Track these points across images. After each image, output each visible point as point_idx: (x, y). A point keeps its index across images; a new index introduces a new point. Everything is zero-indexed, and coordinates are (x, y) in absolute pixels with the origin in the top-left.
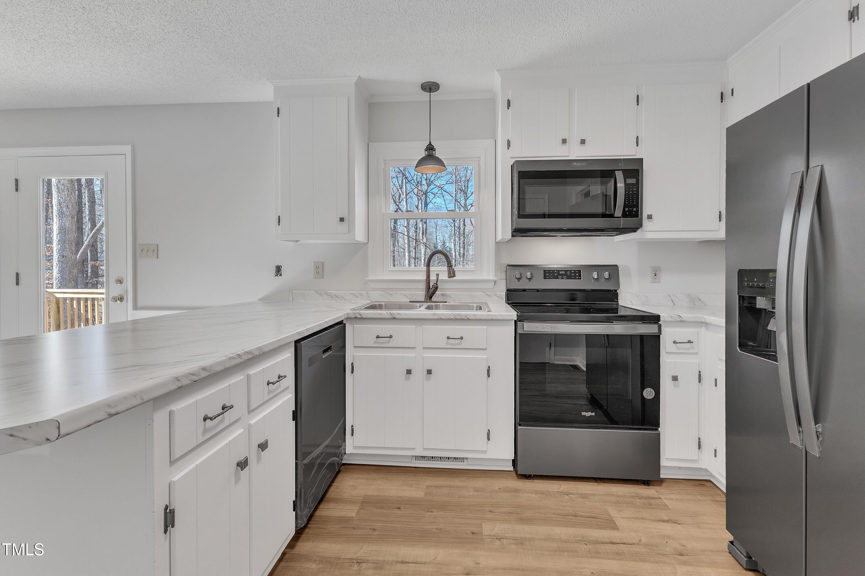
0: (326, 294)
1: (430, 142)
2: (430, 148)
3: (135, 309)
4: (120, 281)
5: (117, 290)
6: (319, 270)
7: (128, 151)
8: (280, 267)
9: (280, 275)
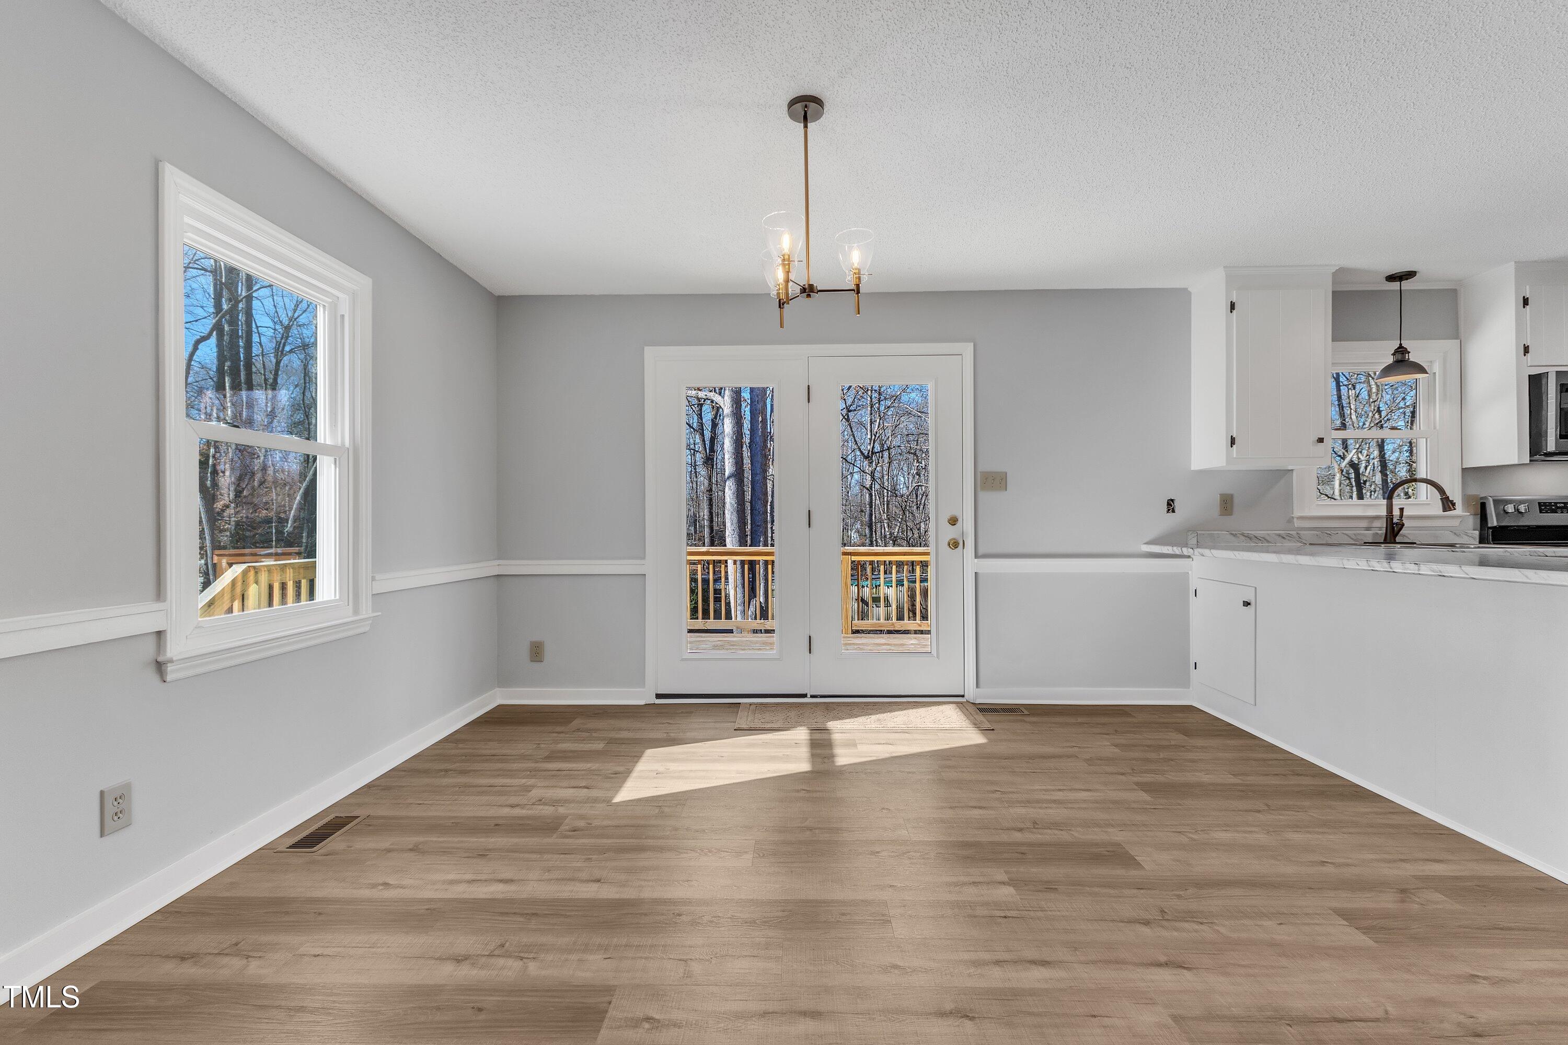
0: (1243, 535)
1: (1401, 344)
2: (1401, 351)
3: (976, 557)
4: (953, 521)
5: (950, 532)
6: (1227, 504)
7: (968, 349)
8: (1172, 500)
9: (1173, 511)
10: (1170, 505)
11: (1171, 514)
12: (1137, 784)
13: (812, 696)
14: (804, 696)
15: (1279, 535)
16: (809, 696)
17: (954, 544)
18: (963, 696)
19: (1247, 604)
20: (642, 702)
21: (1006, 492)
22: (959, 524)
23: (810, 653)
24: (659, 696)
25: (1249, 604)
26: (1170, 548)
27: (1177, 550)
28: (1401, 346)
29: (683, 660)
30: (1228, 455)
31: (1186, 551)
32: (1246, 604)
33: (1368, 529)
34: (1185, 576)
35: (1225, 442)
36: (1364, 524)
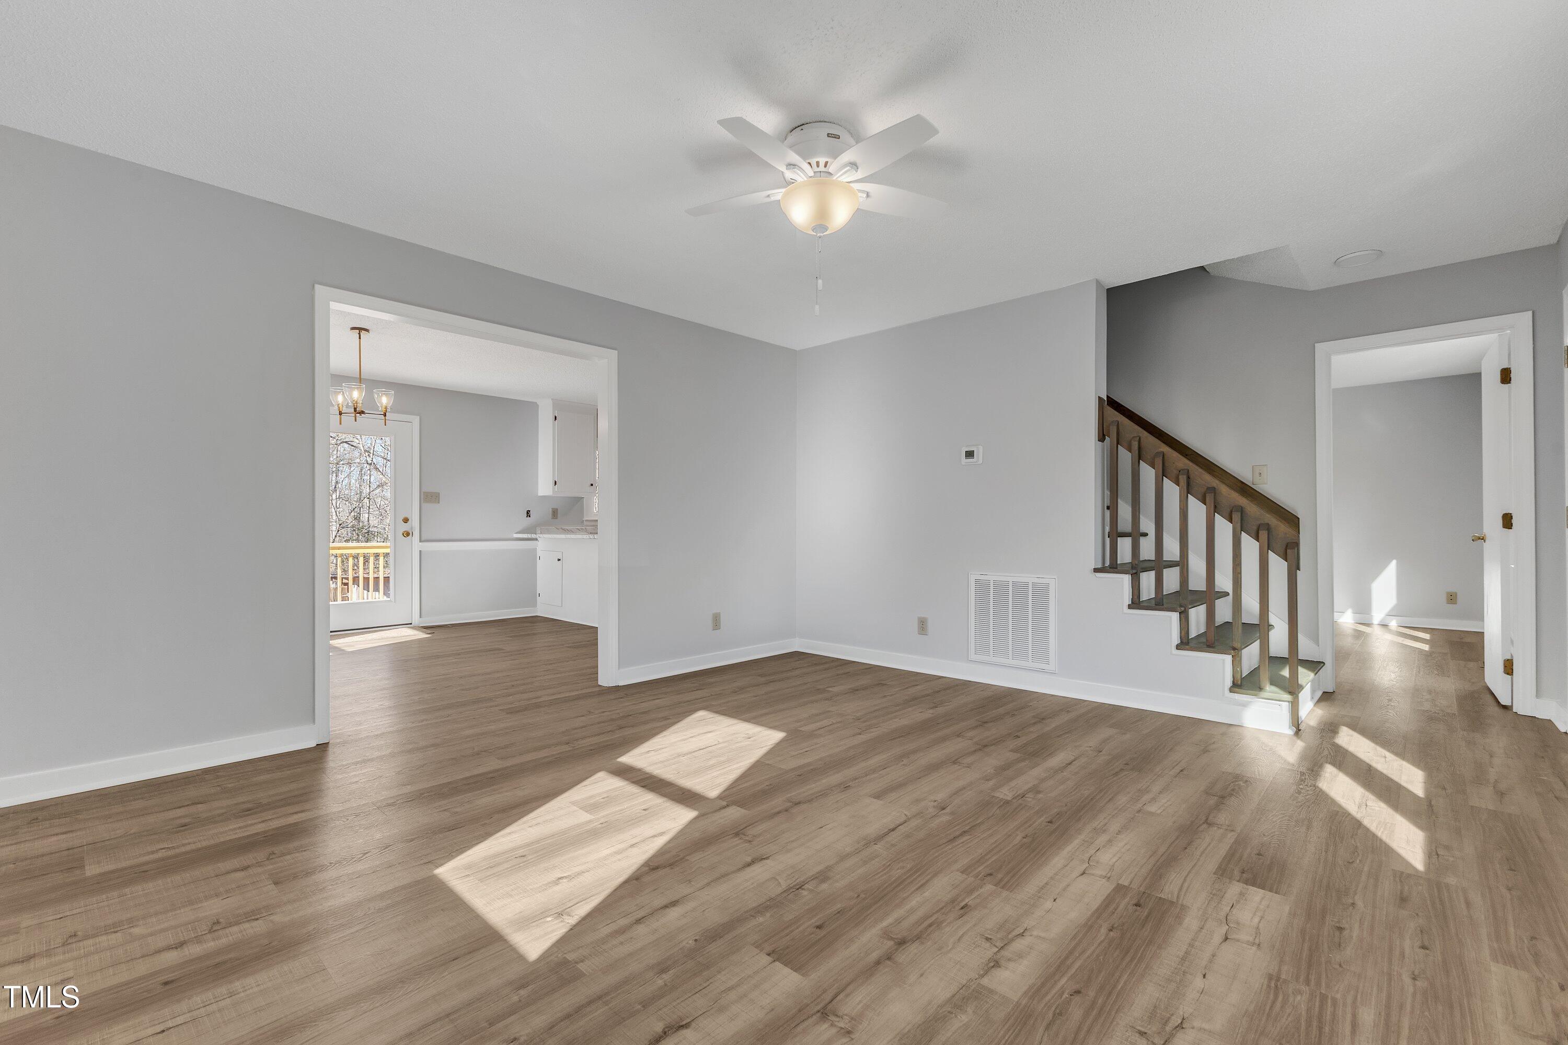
3: (421, 541)
4: (406, 520)
6: (555, 513)
7: (416, 420)
8: (529, 511)
9: (530, 517)
10: (528, 513)
11: (528, 518)
15: (577, 529)
17: (407, 534)
19: (559, 560)
22: (409, 522)
25: (560, 560)
26: (526, 535)
27: (529, 536)
30: (554, 489)
31: (534, 536)
34: (535, 550)
35: (552, 483)
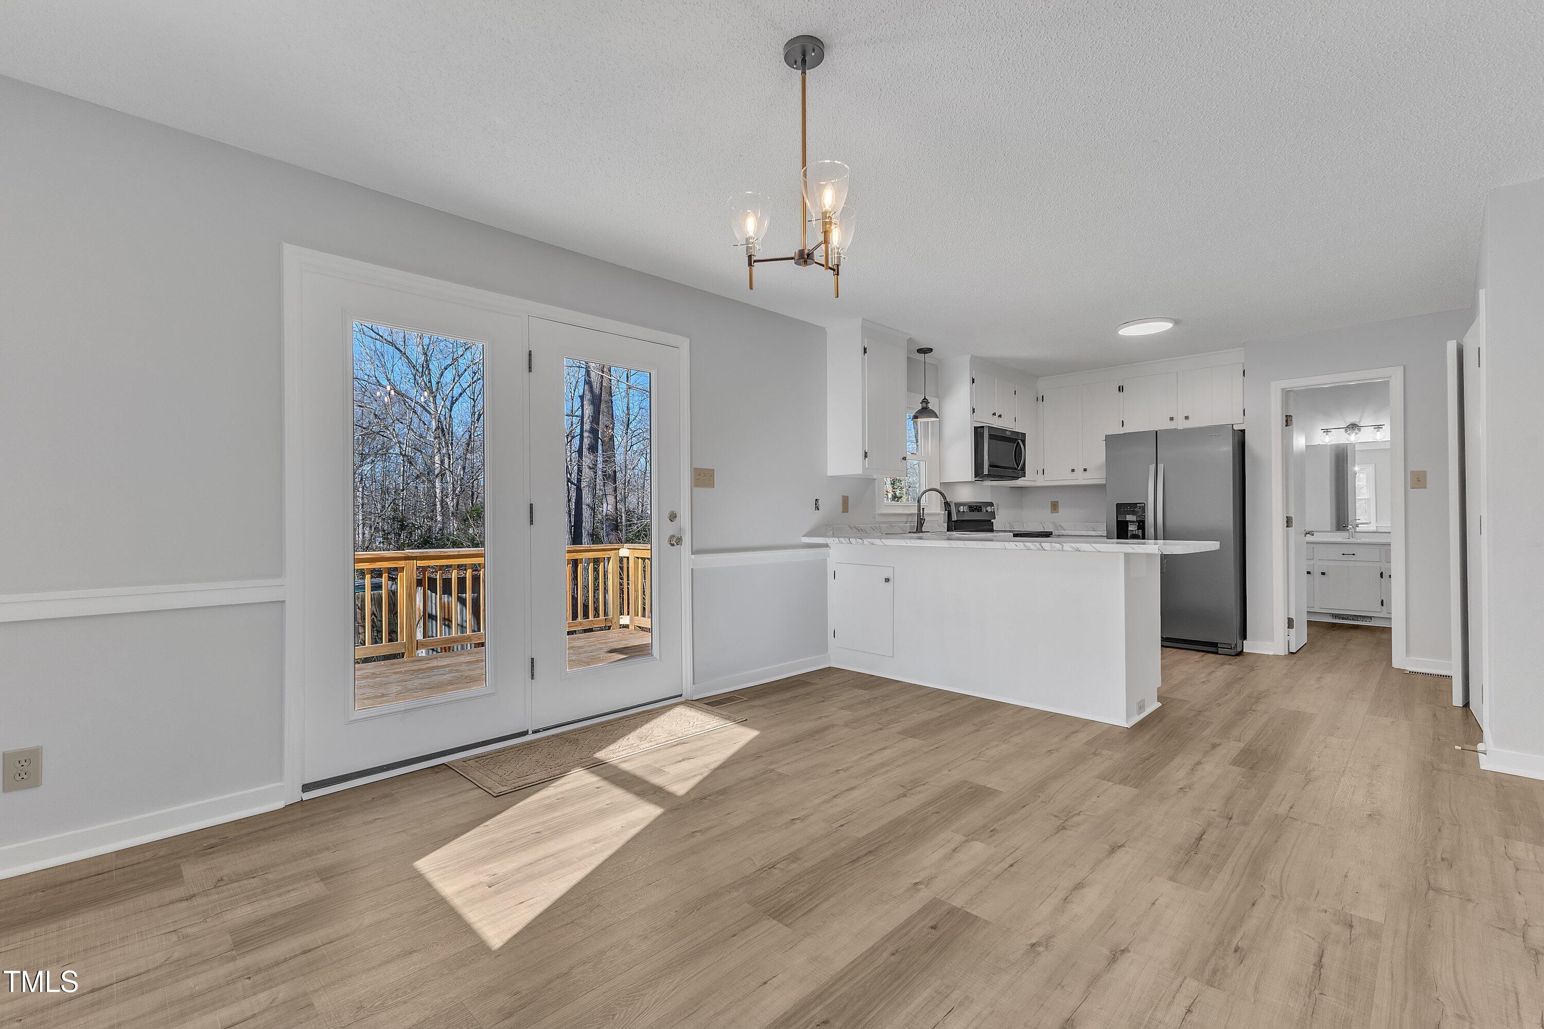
1: (925, 396)
5: (670, 529)
12: (900, 733)
13: (535, 732)
14: (525, 733)
16: (530, 732)
18: (681, 695)
20: (280, 805)
21: (713, 489)
23: (532, 678)
24: (306, 788)
28: (925, 399)
29: (351, 722)
32: (887, 580)
33: (906, 522)
36: (904, 519)
